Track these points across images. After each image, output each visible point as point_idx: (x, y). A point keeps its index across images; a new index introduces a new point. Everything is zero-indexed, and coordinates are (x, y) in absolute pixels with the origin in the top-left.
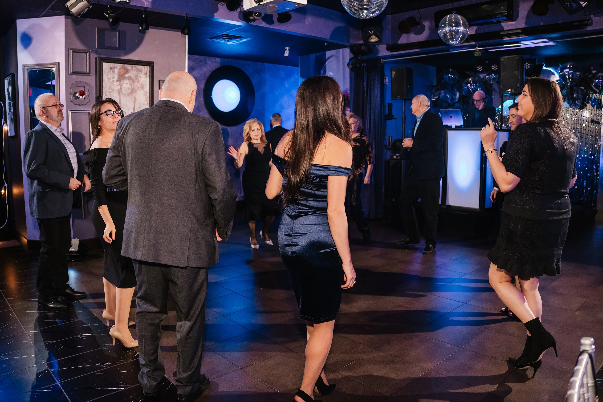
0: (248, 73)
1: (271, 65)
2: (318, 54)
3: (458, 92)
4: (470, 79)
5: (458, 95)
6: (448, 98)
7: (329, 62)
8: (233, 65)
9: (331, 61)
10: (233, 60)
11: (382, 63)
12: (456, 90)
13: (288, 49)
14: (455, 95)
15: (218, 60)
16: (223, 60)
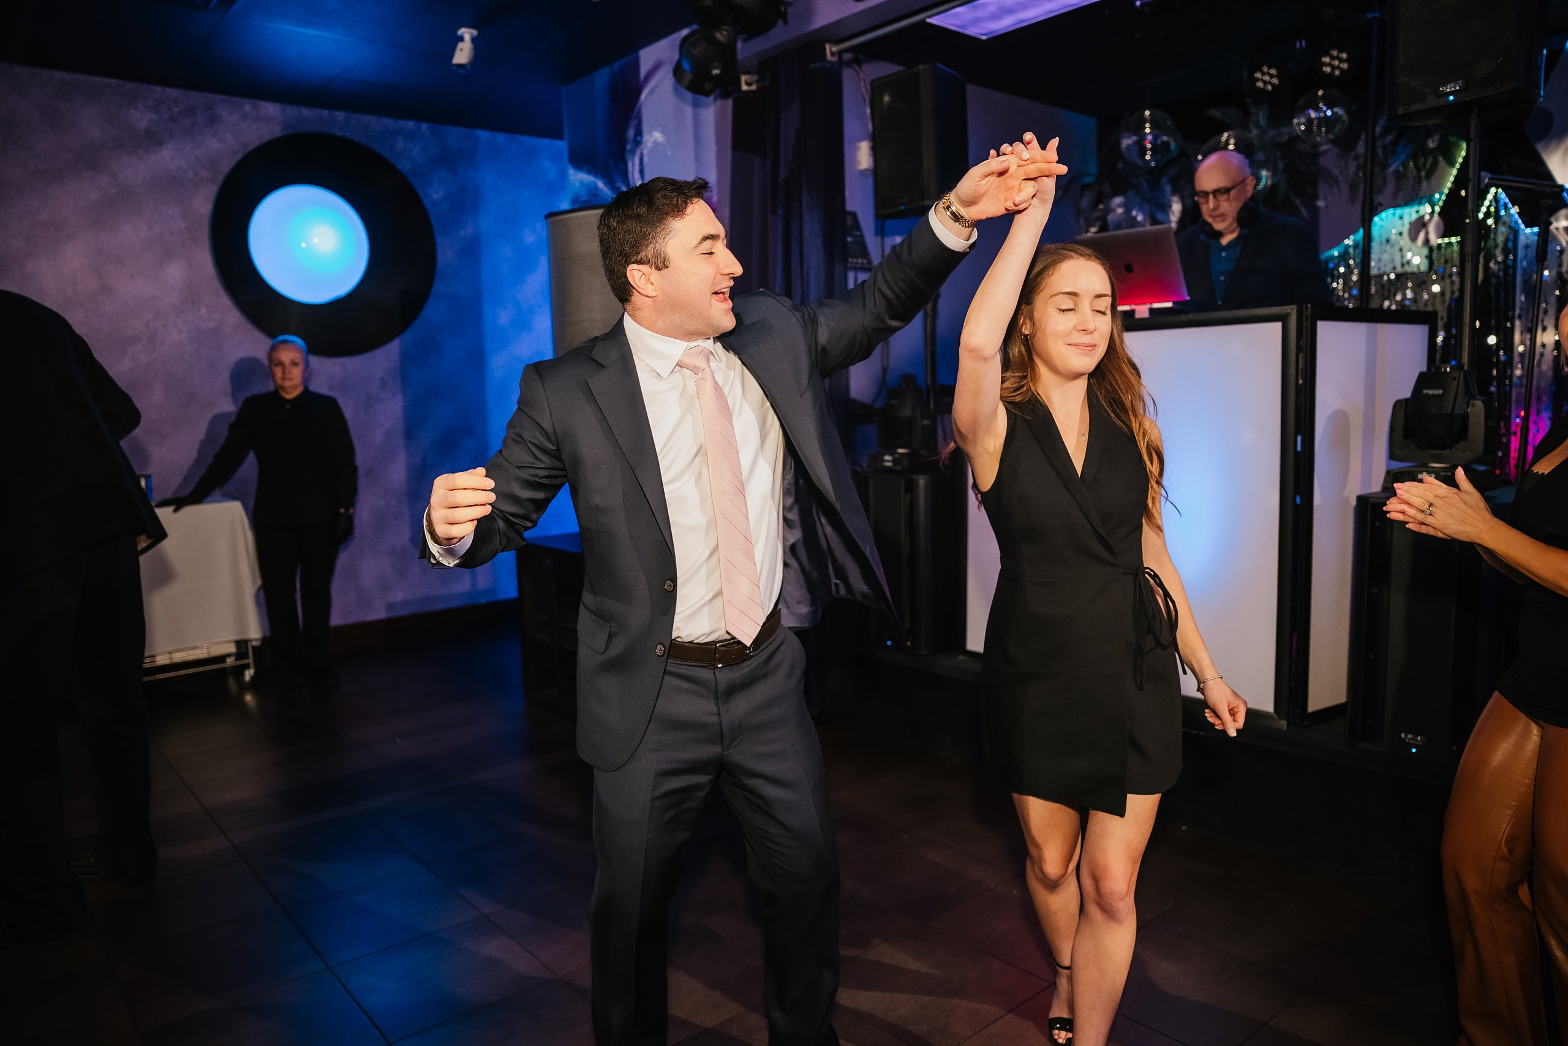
0: (404, 166)
2: (617, 65)
3: (1175, 199)
4: (1225, 135)
5: (1176, 207)
6: (1139, 223)
7: (651, 92)
8: (339, 133)
9: (656, 86)
10: (337, 113)
12: (1168, 189)
13: (467, 37)
14: (1166, 207)
15: (271, 109)
16: (292, 111)
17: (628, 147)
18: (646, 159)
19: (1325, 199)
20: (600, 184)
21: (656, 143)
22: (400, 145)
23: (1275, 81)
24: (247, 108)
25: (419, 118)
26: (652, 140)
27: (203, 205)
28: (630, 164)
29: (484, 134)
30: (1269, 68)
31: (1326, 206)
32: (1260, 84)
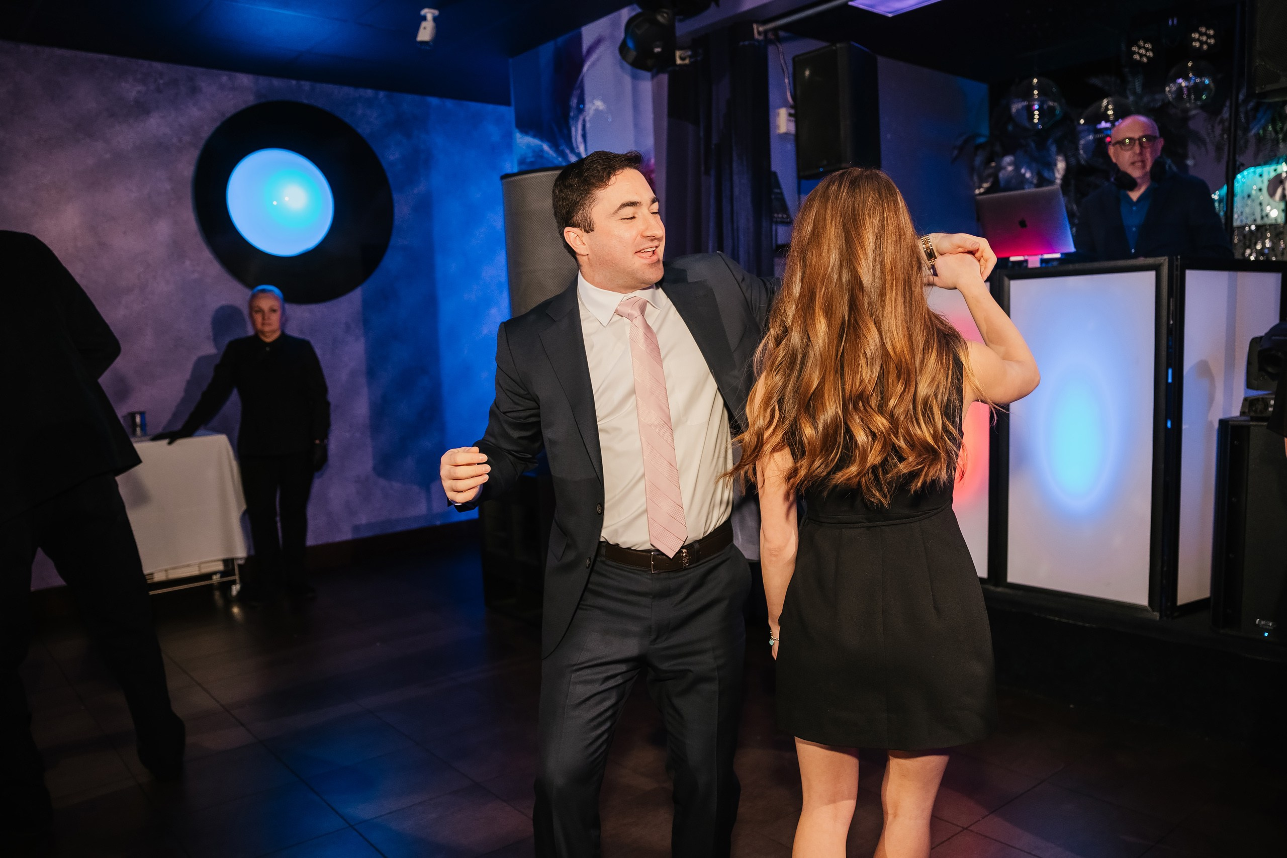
0: (364, 130)
1: (449, 104)
2: (560, 40)
3: (1060, 158)
4: (1105, 102)
5: (1061, 165)
6: (1027, 179)
7: (593, 65)
8: (305, 101)
9: (598, 59)
10: (303, 83)
11: (758, 41)
12: (1053, 149)
13: (429, 17)
14: (1051, 166)
15: (245, 80)
16: (263, 81)
17: (572, 114)
18: (588, 125)
19: (1194, 158)
20: (546, 147)
21: (597, 111)
22: (360, 112)
23: (1150, 54)
24: (224, 79)
25: (377, 87)
26: (594, 108)
27: (187, 168)
28: (573, 129)
29: (434, 101)
30: (1145, 43)
31: (1195, 165)
32: (1137, 57)
